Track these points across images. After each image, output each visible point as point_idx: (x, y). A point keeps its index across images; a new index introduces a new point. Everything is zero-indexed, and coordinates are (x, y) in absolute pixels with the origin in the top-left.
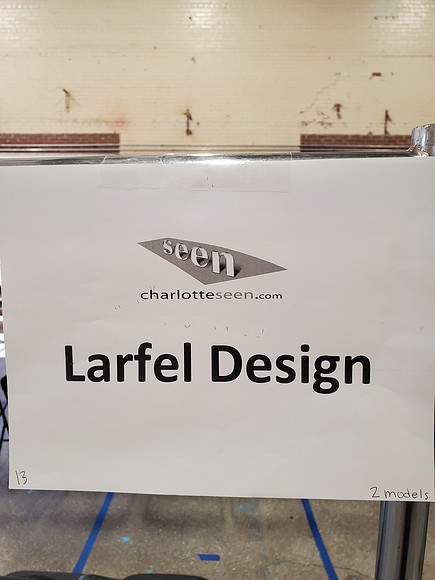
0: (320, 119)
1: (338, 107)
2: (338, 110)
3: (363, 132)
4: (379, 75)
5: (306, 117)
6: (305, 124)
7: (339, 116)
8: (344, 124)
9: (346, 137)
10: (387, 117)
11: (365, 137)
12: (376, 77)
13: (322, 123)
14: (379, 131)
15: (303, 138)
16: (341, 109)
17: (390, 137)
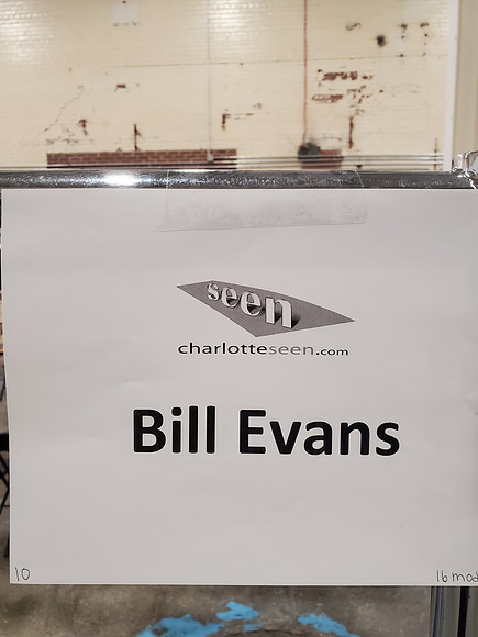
0: (66, 136)
1: (83, 123)
2: (84, 126)
3: (112, 149)
4: (123, 86)
5: (52, 135)
6: (50, 142)
7: (86, 133)
8: (92, 140)
9: (95, 154)
10: (136, 131)
11: (113, 154)
12: (120, 89)
13: (69, 141)
14: (128, 148)
15: (49, 156)
16: (87, 125)
17: (141, 154)
